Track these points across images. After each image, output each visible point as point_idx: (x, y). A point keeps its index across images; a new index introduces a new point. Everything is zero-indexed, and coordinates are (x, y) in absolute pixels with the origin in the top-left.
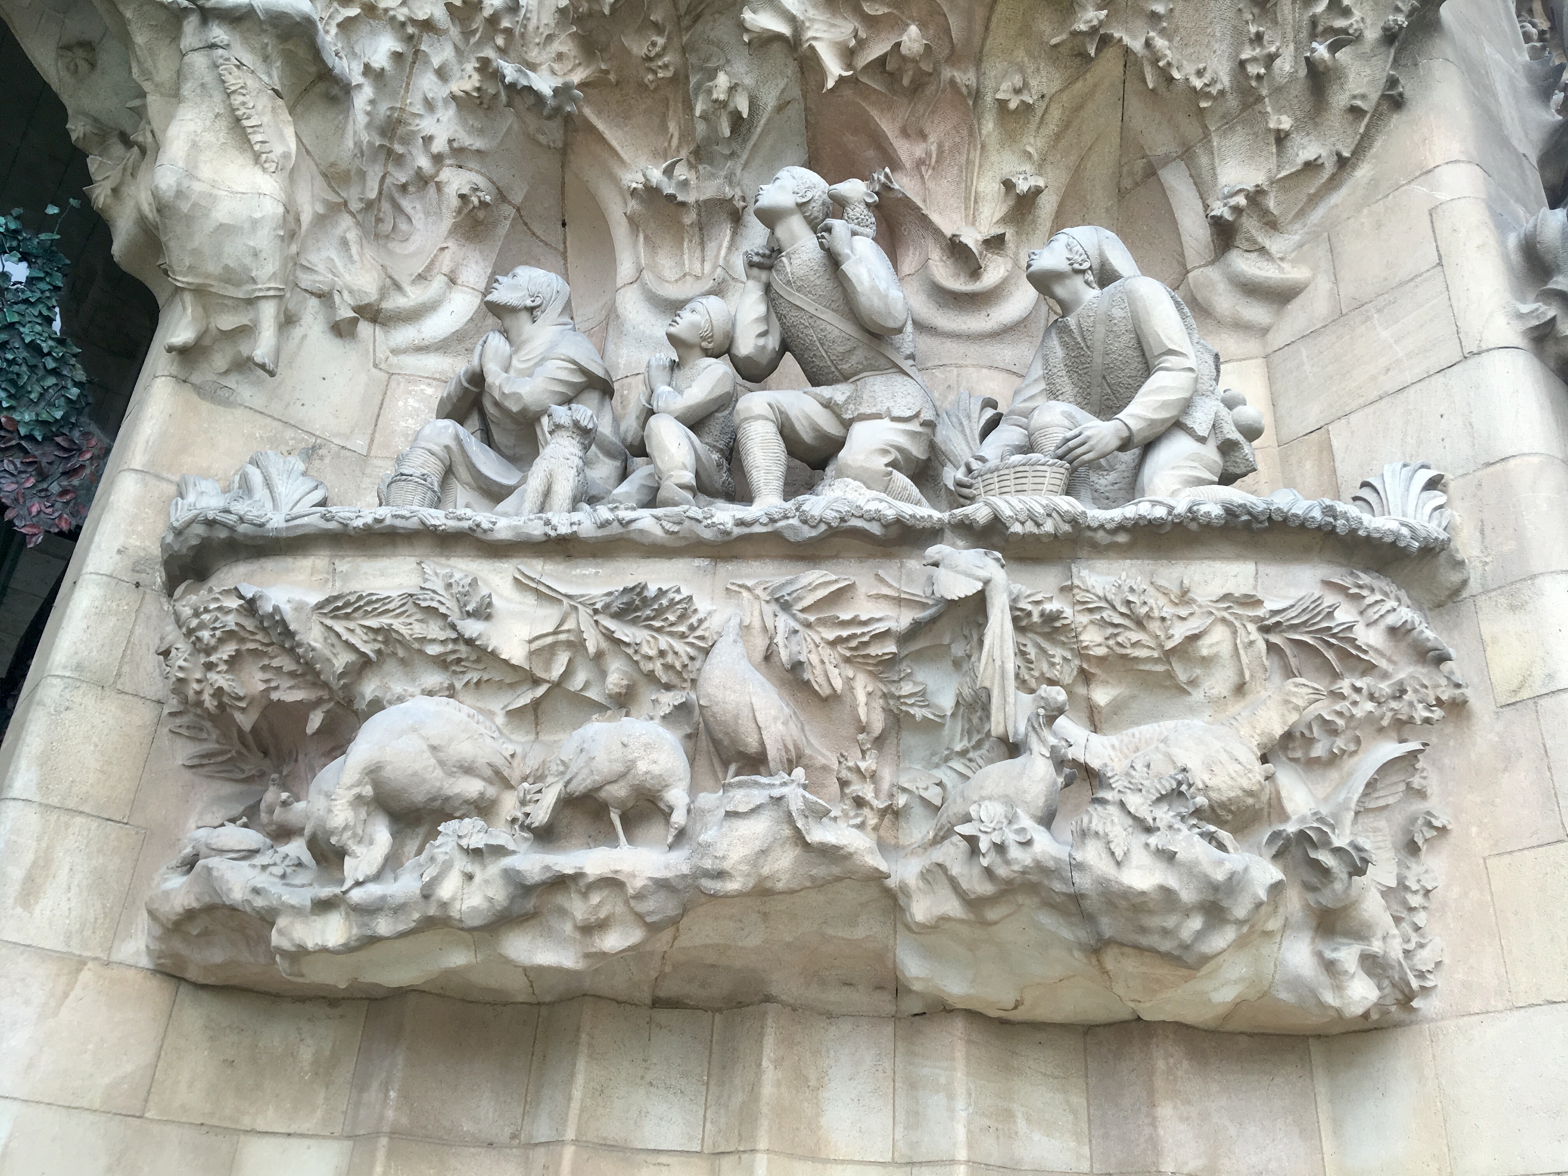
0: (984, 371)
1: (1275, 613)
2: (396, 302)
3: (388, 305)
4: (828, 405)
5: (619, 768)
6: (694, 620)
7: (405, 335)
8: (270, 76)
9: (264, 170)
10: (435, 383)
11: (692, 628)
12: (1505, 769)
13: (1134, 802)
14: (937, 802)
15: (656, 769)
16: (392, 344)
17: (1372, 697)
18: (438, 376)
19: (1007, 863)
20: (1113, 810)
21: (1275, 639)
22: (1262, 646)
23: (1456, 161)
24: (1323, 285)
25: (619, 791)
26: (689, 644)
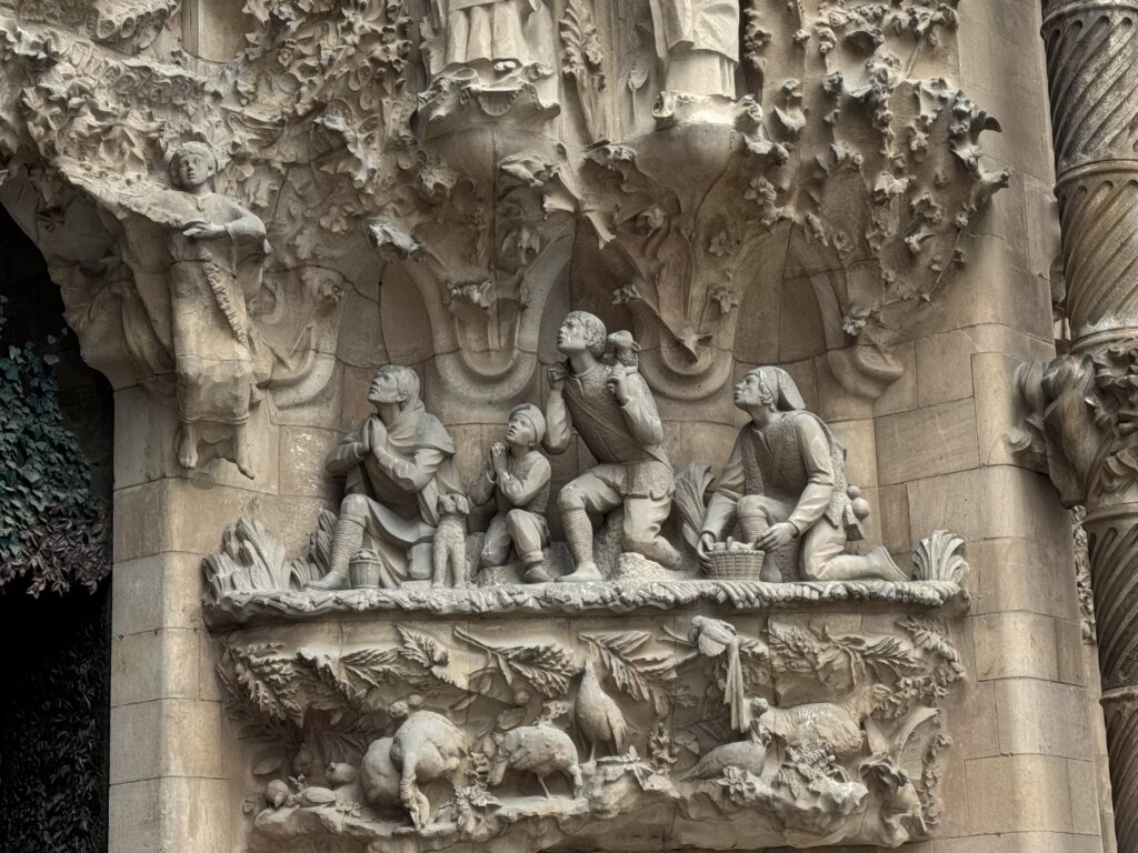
0: (697, 425)
1: (869, 648)
2: (283, 374)
3: (276, 377)
4: (613, 487)
5: (545, 758)
6: (564, 661)
7: (289, 396)
8: (231, 267)
9: (239, 342)
10: (311, 430)
11: (564, 666)
12: (978, 715)
13: (802, 767)
14: (697, 751)
15: (564, 757)
16: (279, 403)
17: (914, 686)
18: (311, 424)
19: (744, 798)
20: (792, 771)
21: (870, 661)
22: (863, 664)
23: (989, 323)
24: (909, 382)
25: (546, 769)
26: (565, 676)
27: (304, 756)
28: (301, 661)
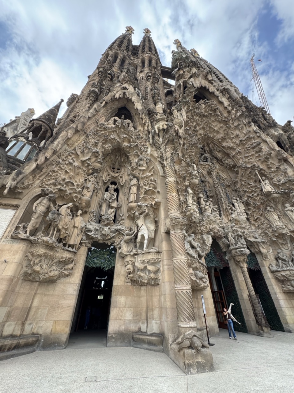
7: (269, 253)
8: (262, 244)
10: (272, 255)
27: (284, 283)
28: (281, 275)
